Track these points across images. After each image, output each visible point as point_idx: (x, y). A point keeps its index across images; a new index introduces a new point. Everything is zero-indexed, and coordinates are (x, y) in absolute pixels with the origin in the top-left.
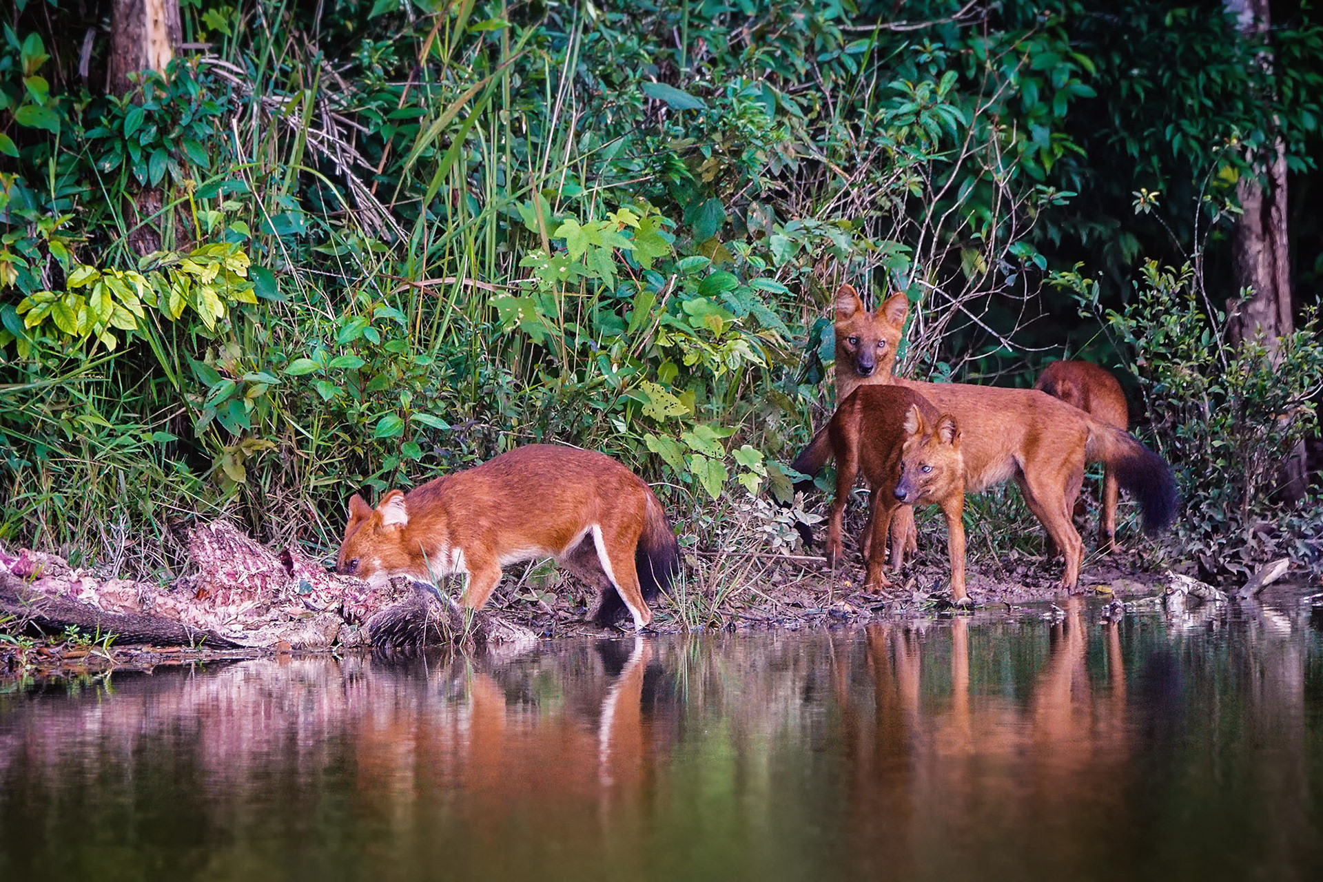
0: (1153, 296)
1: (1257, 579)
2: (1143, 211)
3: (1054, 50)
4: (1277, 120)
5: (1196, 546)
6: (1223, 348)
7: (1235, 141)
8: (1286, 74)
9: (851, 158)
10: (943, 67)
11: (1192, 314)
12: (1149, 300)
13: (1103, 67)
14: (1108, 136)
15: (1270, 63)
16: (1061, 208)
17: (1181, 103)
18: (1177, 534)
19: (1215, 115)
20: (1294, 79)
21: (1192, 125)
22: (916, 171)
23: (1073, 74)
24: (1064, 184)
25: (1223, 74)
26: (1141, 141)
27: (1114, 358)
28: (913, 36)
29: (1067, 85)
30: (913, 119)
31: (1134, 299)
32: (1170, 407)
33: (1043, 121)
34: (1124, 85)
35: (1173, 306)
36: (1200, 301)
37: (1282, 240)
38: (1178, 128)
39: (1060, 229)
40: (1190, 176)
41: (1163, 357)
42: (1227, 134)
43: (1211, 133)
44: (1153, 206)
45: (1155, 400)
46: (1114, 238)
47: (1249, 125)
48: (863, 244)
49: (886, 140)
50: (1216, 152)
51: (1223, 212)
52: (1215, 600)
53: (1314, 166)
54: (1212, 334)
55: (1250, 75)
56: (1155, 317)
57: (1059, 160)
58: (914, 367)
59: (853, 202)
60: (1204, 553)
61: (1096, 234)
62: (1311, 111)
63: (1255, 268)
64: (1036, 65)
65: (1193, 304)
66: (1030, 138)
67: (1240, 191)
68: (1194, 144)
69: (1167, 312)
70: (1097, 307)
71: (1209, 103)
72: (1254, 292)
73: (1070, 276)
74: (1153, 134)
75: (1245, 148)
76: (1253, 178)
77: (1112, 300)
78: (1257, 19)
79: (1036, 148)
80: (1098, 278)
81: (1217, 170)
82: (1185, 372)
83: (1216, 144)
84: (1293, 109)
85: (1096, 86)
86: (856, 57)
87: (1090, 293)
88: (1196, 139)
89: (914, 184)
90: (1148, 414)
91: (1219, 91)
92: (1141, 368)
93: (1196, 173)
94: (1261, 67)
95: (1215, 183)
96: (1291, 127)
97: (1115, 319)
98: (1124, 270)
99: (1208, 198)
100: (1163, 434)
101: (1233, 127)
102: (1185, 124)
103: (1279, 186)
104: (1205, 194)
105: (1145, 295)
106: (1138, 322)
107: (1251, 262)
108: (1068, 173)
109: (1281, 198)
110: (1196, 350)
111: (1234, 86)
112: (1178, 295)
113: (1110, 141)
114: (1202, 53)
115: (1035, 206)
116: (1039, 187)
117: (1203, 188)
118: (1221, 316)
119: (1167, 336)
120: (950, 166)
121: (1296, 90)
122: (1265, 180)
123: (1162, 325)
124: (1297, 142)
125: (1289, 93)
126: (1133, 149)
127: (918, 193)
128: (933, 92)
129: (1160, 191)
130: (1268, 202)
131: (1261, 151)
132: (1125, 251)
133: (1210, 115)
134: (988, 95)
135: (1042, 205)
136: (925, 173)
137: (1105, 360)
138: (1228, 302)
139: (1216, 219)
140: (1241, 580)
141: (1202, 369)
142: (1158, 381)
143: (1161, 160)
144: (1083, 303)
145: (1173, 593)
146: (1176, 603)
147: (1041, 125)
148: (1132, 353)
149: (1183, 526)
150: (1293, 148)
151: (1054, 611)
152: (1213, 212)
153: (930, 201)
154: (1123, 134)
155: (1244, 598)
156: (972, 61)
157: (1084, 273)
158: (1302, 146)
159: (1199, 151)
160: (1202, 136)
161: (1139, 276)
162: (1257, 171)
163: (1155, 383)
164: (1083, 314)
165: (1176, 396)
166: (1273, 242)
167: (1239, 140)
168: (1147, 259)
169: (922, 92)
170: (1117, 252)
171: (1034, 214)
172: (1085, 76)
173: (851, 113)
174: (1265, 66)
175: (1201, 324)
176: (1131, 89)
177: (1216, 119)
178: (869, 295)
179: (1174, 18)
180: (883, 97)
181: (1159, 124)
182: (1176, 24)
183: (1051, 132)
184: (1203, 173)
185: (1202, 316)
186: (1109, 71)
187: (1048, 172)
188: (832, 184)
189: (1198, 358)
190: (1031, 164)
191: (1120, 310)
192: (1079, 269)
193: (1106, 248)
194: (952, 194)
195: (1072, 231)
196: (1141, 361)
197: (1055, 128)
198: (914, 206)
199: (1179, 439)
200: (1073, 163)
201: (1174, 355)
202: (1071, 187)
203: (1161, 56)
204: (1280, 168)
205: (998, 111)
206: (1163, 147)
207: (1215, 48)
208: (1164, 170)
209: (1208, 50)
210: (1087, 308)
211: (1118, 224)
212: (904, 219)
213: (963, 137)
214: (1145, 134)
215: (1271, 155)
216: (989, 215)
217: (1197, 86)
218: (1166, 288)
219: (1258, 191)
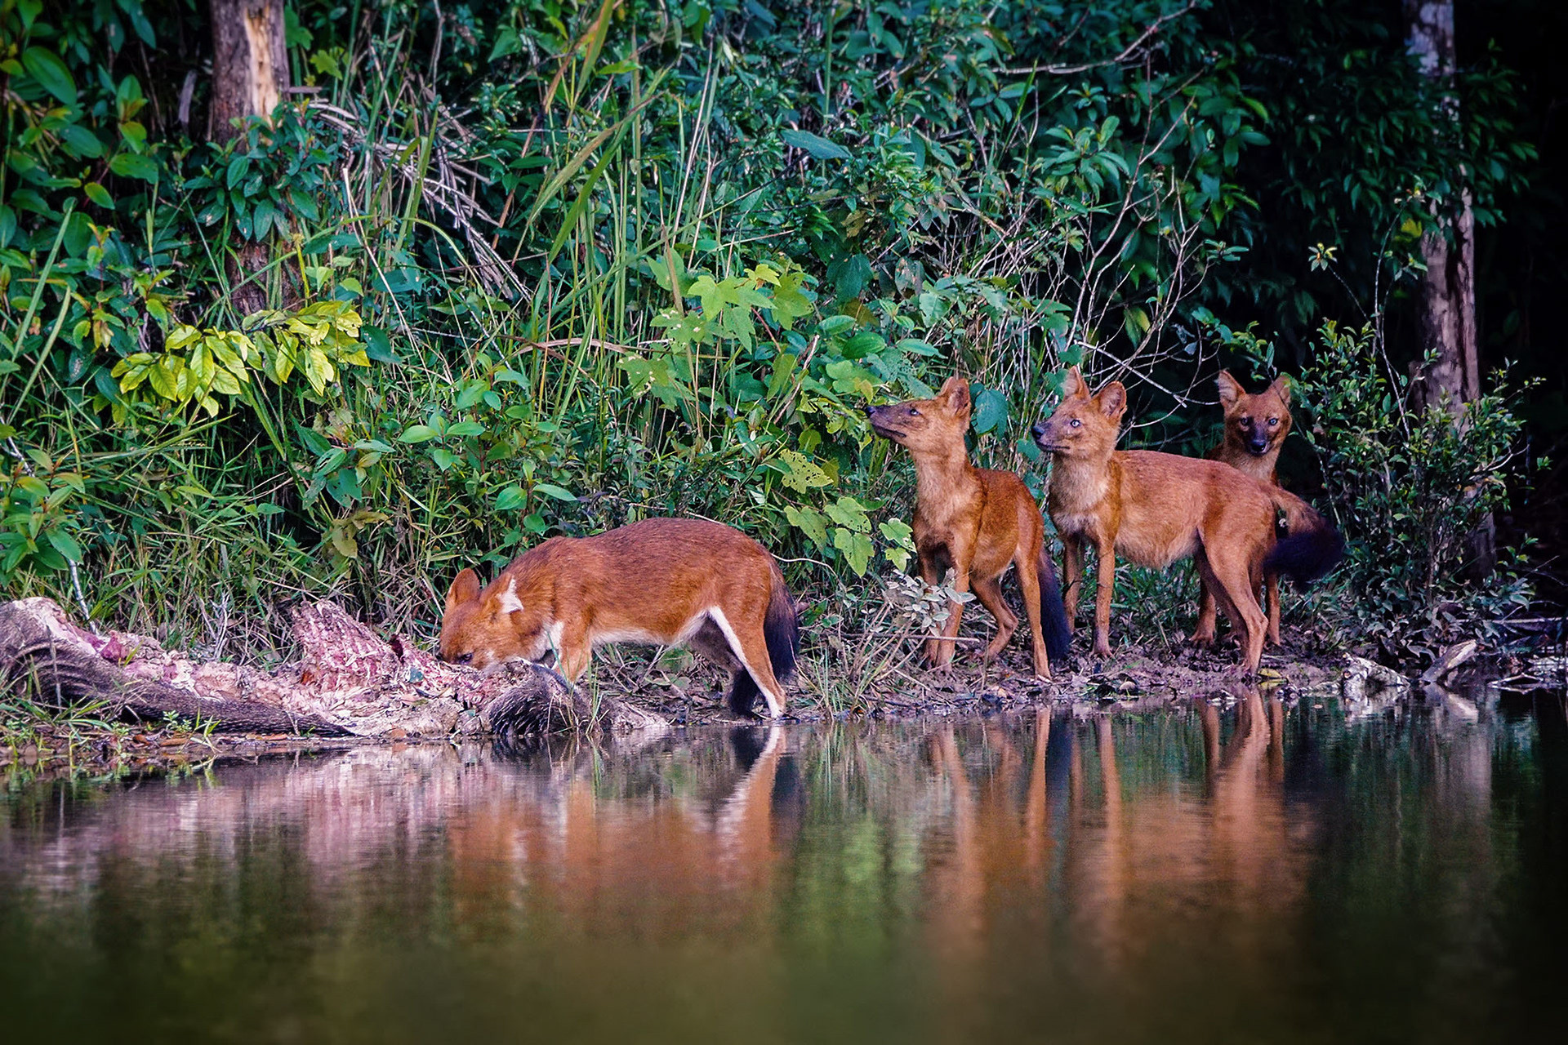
0: (1330, 359)
1: (1441, 662)
2: (1320, 267)
3: (1224, 94)
4: (1463, 169)
5: (1376, 627)
6: (1406, 414)
7: (1418, 193)
8: (1473, 121)
9: (1005, 210)
10: (1104, 113)
11: (1372, 379)
12: (1327, 363)
13: (1277, 112)
14: (1282, 187)
15: (1455, 109)
16: (1231, 265)
17: (1361, 152)
18: (1356, 614)
19: (1396, 164)
20: (1481, 126)
21: (1372, 175)
22: (1073, 224)
23: (1245, 121)
24: (1235, 238)
25: (1406, 121)
26: (1318, 192)
28: (1073, 80)
29: (1238, 132)
30: (1072, 168)
31: (1309, 362)
32: (1349, 477)
33: (1213, 171)
34: (1299, 132)
35: (1352, 369)
36: (1380, 364)
37: (1469, 299)
38: (1357, 179)
39: (1231, 287)
40: (1371, 230)
41: (1341, 424)
42: (1410, 184)
43: (1392, 184)
44: (1330, 262)
45: (1332, 470)
46: (1289, 296)
47: (1433, 175)
48: (1018, 303)
49: (1044, 191)
50: (1399, 205)
51: (1406, 269)
52: (1396, 685)
53: (1504, 220)
54: (1394, 400)
55: (1434, 122)
56: (1333, 381)
57: (1230, 213)
59: (1008, 256)
60: (1385, 635)
61: (1270, 291)
62: (1500, 160)
63: (1440, 329)
64: (1204, 109)
65: (1373, 367)
66: (1198, 189)
67: (1424, 246)
68: (1373, 195)
69: (1346, 376)
70: (1271, 370)
71: (1390, 152)
72: (1439, 354)
73: (1243, 336)
74: (1330, 185)
75: (1429, 200)
76: (1436, 232)
77: (1288, 363)
78: (1442, 62)
79: (1205, 199)
80: (1273, 338)
81: (1399, 225)
82: (1365, 440)
83: (1398, 196)
84: (1480, 159)
85: (1268, 132)
86: (1011, 102)
87: (1264, 354)
88: (1376, 189)
89: (1073, 238)
90: (1324, 485)
91: (1401, 139)
92: (1317, 435)
93: (1376, 227)
94: (1446, 113)
95: (1397, 238)
96: (1478, 177)
98: (1299, 330)
99: (1390, 253)
100: (1341, 507)
101: (1417, 177)
102: (1365, 174)
103: (1465, 241)
104: (1386, 249)
105: (1323, 357)
106: (1315, 386)
107: (1436, 322)
108: (1239, 226)
109: (1468, 254)
110: (1377, 417)
111: (1417, 133)
112: (1358, 358)
113: (1284, 193)
114: (1383, 98)
115: (1204, 262)
116: (1208, 241)
117: (1384, 243)
118: (1403, 381)
119: (1345, 402)
120: (1112, 219)
121: (1484, 138)
122: (1451, 234)
123: (1341, 389)
124: (1485, 193)
125: (1476, 141)
126: (1309, 202)
127: (1079, 246)
128: (1094, 140)
129: (1338, 246)
130: (1454, 258)
131: (1447, 203)
132: (1301, 310)
133: (1392, 164)
134: (1152, 142)
135: (1211, 261)
136: (1086, 226)
138: (1411, 365)
139: (1398, 276)
140: (1425, 663)
141: (1383, 437)
142: (1337, 451)
143: (1338, 213)
144: (1257, 365)
145: (1351, 677)
146: (1355, 687)
147: (1211, 175)
148: (1307, 420)
149: (1363, 605)
150: (1481, 200)
151: (1224, 696)
152: (1395, 269)
153: (1091, 257)
154: (1299, 184)
155: (1427, 683)
156: (1136, 107)
157: (1258, 333)
158: (1490, 197)
159: (1380, 203)
160: (1383, 187)
161: (1315, 337)
162: (1442, 225)
163: (1333, 452)
164: (1256, 377)
165: (1355, 466)
166: (1459, 301)
167: (1423, 191)
168: (1325, 319)
169: (1082, 140)
170: (1292, 312)
171: (1203, 270)
172: (1258, 124)
173: (1005, 162)
174: (1451, 111)
175: (1382, 389)
176: (1307, 136)
177: (1398, 169)
178: (1025, 358)
179: (1353, 60)
180: (1042, 145)
181: (1337, 174)
182: (1355, 68)
183: (1222, 183)
184: (1384, 227)
185: (1383, 380)
186: (1282, 117)
187: (1218, 225)
188: (984, 239)
189: (1378, 425)
190: (1200, 217)
191: (1296, 373)
192: (1253, 330)
193: (1279, 308)
194: (1115, 246)
195: (1244, 289)
196: (1318, 428)
197: (1226, 178)
198: (1074, 261)
199: (1358, 512)
200: (1245, 216)
201: (1353, 422)
202: (1243, 242)
203: (1339, 102)
204: (1467, 221)
205: (1163, 159)
206: (1341, 199)
207: (1397, 93)
208: (1342, 224)
209: (1389, 95)
210: (1260, 371)
211: (1293, 282)
212: (1063, 277)
213: (1126, 188)
214: (1322, 185)
215: (1457, 206)
216: (1153, 272)
217: (1377, 133)
218: (1345, 350)
219: (1444, 248)
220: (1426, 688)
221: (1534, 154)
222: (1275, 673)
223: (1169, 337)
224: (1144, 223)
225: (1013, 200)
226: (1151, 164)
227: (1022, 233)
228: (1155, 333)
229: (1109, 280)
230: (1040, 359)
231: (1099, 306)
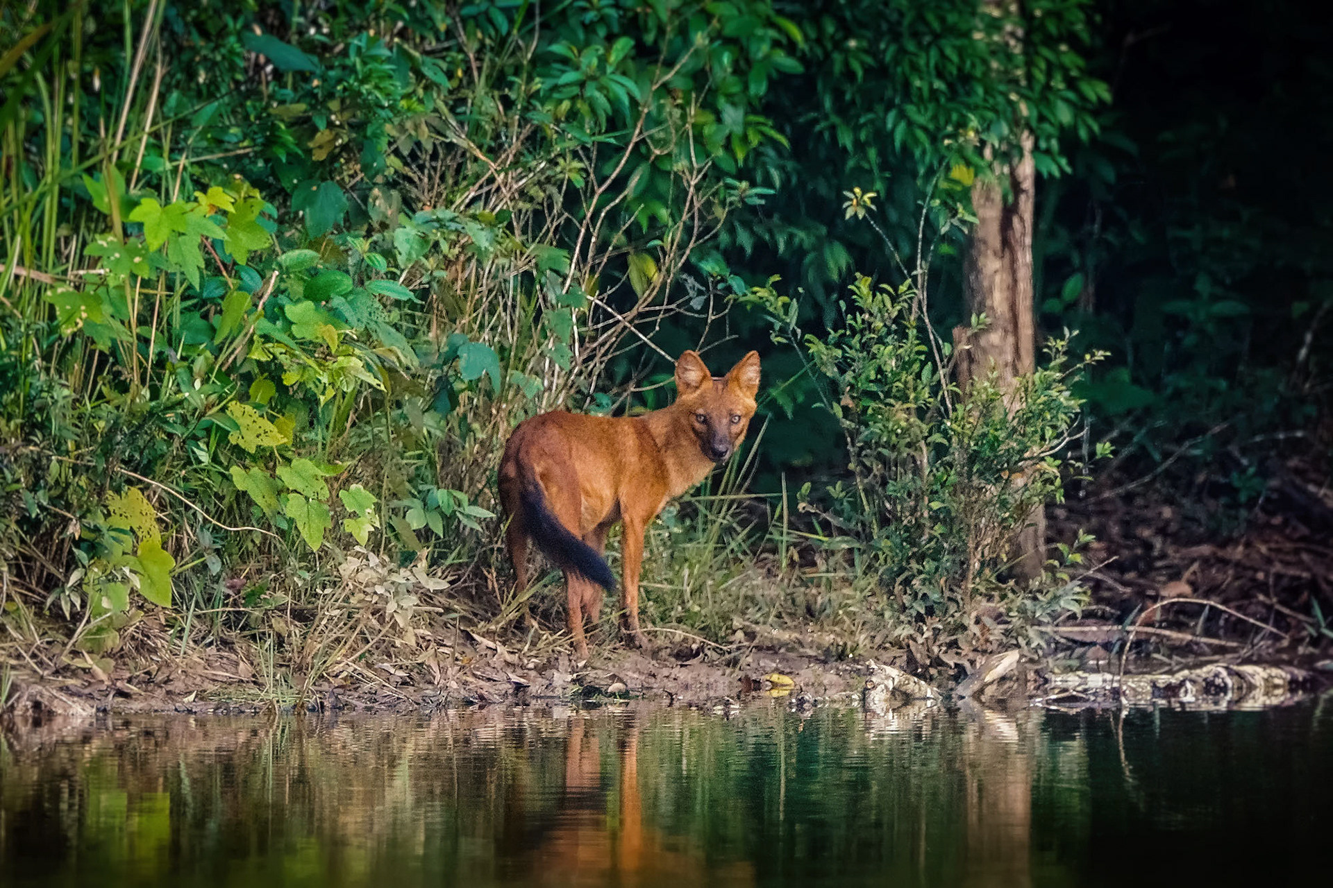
0: (863, 321)
1: (978, 674)
2: (856, 215)
3: (755, 13)
4: (1024, 109)
5: (904, 632)
6: (947, 388)
7: (972, 134)
8: (1037, 53)
9: (497, 136)
10: (616, 29)
11: (911, 345)
12: (859, 325)
13: (813, 34)
14: (815, 121)
15: (1018, 39)
16: (753, 209)
17: (907, 85)
18: (882, 615)
19: (950, 100)
20: (1049, 63)
21: (919, 111)
22: (575, 155)
23: (776, 44)
24: (759, 178)
25: (961, 52)
26: (857, 129)
27: (812, 396)
29: (767, 57)
30: (576, 90)
31: (839, 324)
32: (881, 458)
33: (736, 99)
34: (837, 57)
35: (889, 333)
36: (921, 329)
37: (1025, 258)
38: (902, 115)
39: (753, 233)
40: (915, 175)
41: (873, 396)
42: (962, 124)
43: (942, 121)
44: (868, 210)
45: (862, 449)
46: (818, 248)
47: (990, 115)
48: (508, 243)
49: (543, 115)
50: (948, 147)
51: (955, 222)
52: (926, 699)
53: (1068, 170)
54: (935, 370)
55: (993, 53)
56: (865, 347)
57: (755, 149)
58: (567, 397)
59: (498, 189)
60: (915, 640)
61: (797, 241)
62: (1067, 100)
63: (991, 291)
64: (729, 30)
65: (912, 333)
66: (719, 120)
67: (976, 196)
68: (921, 135)
69: (881, 341)
70: (794, 332)
71: (941, 86)
72: (989, 321)
73: (762, 292)
74: (872, 122)
75: (983, 143)
76: (991, 178)
77: (813, 325)
79: (727, 132)
80: (797, 295)
81: (948, 169)
82: (900, 416)
83: (949, 136)
84: (1044, 98)
85: (803, 59)
86: (509, 12)
87: (786, 313)
88: (925, 129)
89: (571, 171)
90: (852, 466)
91: (955, 72)
92: (846, 409)
93: (922, 171)
94: (1007, 44)
95: (943, 185)
96: (1042, 118)
97: (817, 347)
98: (829, 287)
99: (936, 203)
100: (869, 491)
101: (971, 116)
102: (911, 109)
103: (1023, 191)
104: (933, 197)
105: (855, 319)
106: (844, 351)
107: (986, 284)
108: (764, 165)
109: (1026, 206)
110: (915, 389)
111: (973, 65)
112: (895, 321)
113: (818, 128)
114: (936, 25)
115: (723, 203)
116: (729, 181)
117: (929, 190)
118: (947, 349)
119: (880, 370)
120: (620, 150)
121: (1049, 75)
122: (1007, 183)
123: (874, 357)
124: (1048, 138)
125: (1040, 77)
126: (846, 139)
127: (579, 183)
128: (603, 60)
129: (878, 192)
130: (1009, 211)
131: (1004, 147)
132: (831, 265)
133: (943, 100)
134: (669, 64)
135: (731, 203)
136: (589, 159)
137: (801, 399)
138: (956, 332)
139: (943, 230)
140: (960, 674)
141: (921, 413)
142: (867, 426)
143: (881, 154)
144: (778, 325)
145: (874, 687)
146: (878, 699)
147: (734, 104)
148: (834, 390)
149: (891, 605)
150: (1043, 145)
151: (727, 704)
152: (942, 221)
153: (593, 192)
154: (835, 119)
155: (962, 698)
156: (651, 23)
157: (780, 289)
158: (1054, 143)
159: (927, 145)
160: (931, 127)
161: (847, 295)
162: (997, 172)
163: (863, 428)
164: (776, 339)
165: (887, 445)
166: (1013, 261)
167: (977, 132)
168: (858, 274)
169: (589, 60)
170: (821, 266)
171: (721, 213)
172: (790, 48)
173: (499, 81)
174: (1012, 42)
175: (923, 357)
176: (846, 64)
177: (951, 105)
178: (514, 307)
180: (542, 62)
181: (879, 108)
183: (746, 114)
184: (931, 172)
185: (923, 348)
186: (819, 41)
187: (741, 163)
188: (471, 168)
189: (916, 399)
190: (720, 153)
191: (822, 335)
192: (775, 285)
193: (808, 259)
194: (620, 184)
195: (767, 237)
196: (846, 400)
197: (751, 109)
198: (573, 198)
199: (889, 498)
200: (771, 153)
201: (888, 394)
202: (768, 183)
203: (884, 26)
204: (1026, 169)
205: (680, 84)
206: (882, 138)
207: (952, 18)
208: (884, 166)
209: (942, 20)
210: (782, 332)
211: (823, 230)
212: (560, 215)
213: (636, 115)
214: (862, 120)
215: (1015, 152)
216: (664, 213)
217: (927, 64)
218: (880, 311)
219: (997, 196)
220: (960, 703)
221: (1107, 96)
222: (786, 680)
223: (678, 290)
224: (657, 157)
225: (506, 125)
226: (666, 89)
227: (515, 164)
228: (664, 284)
229: (613, 220)
230: (531, 309)
231: (601, 249)
